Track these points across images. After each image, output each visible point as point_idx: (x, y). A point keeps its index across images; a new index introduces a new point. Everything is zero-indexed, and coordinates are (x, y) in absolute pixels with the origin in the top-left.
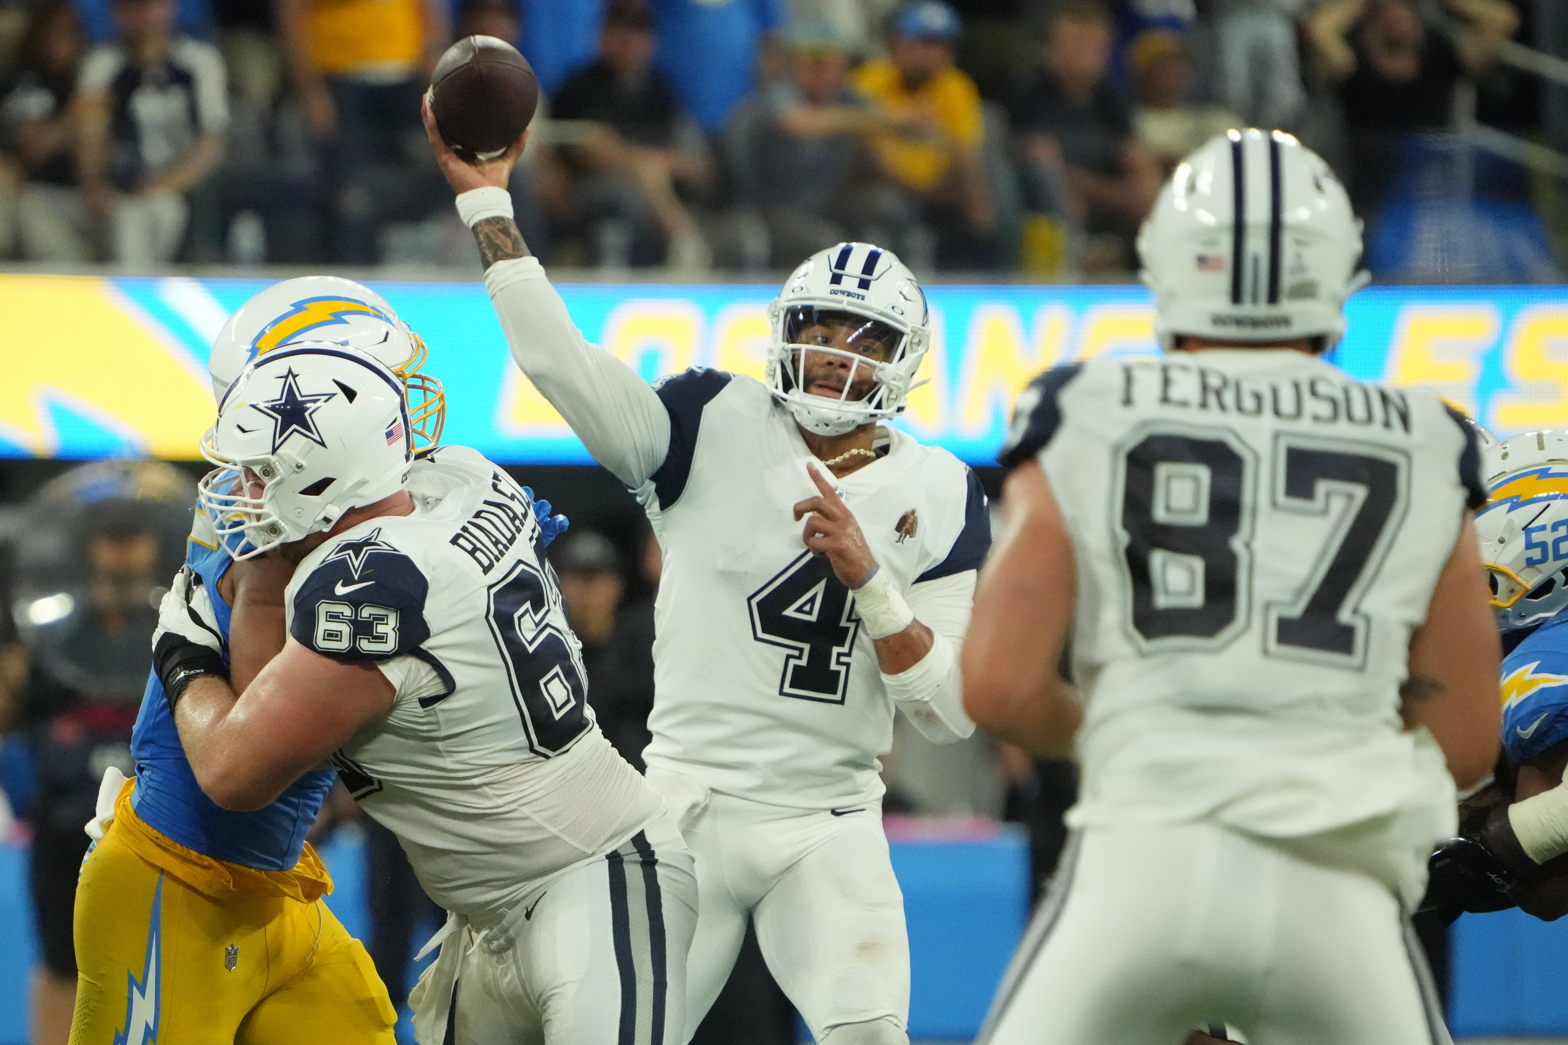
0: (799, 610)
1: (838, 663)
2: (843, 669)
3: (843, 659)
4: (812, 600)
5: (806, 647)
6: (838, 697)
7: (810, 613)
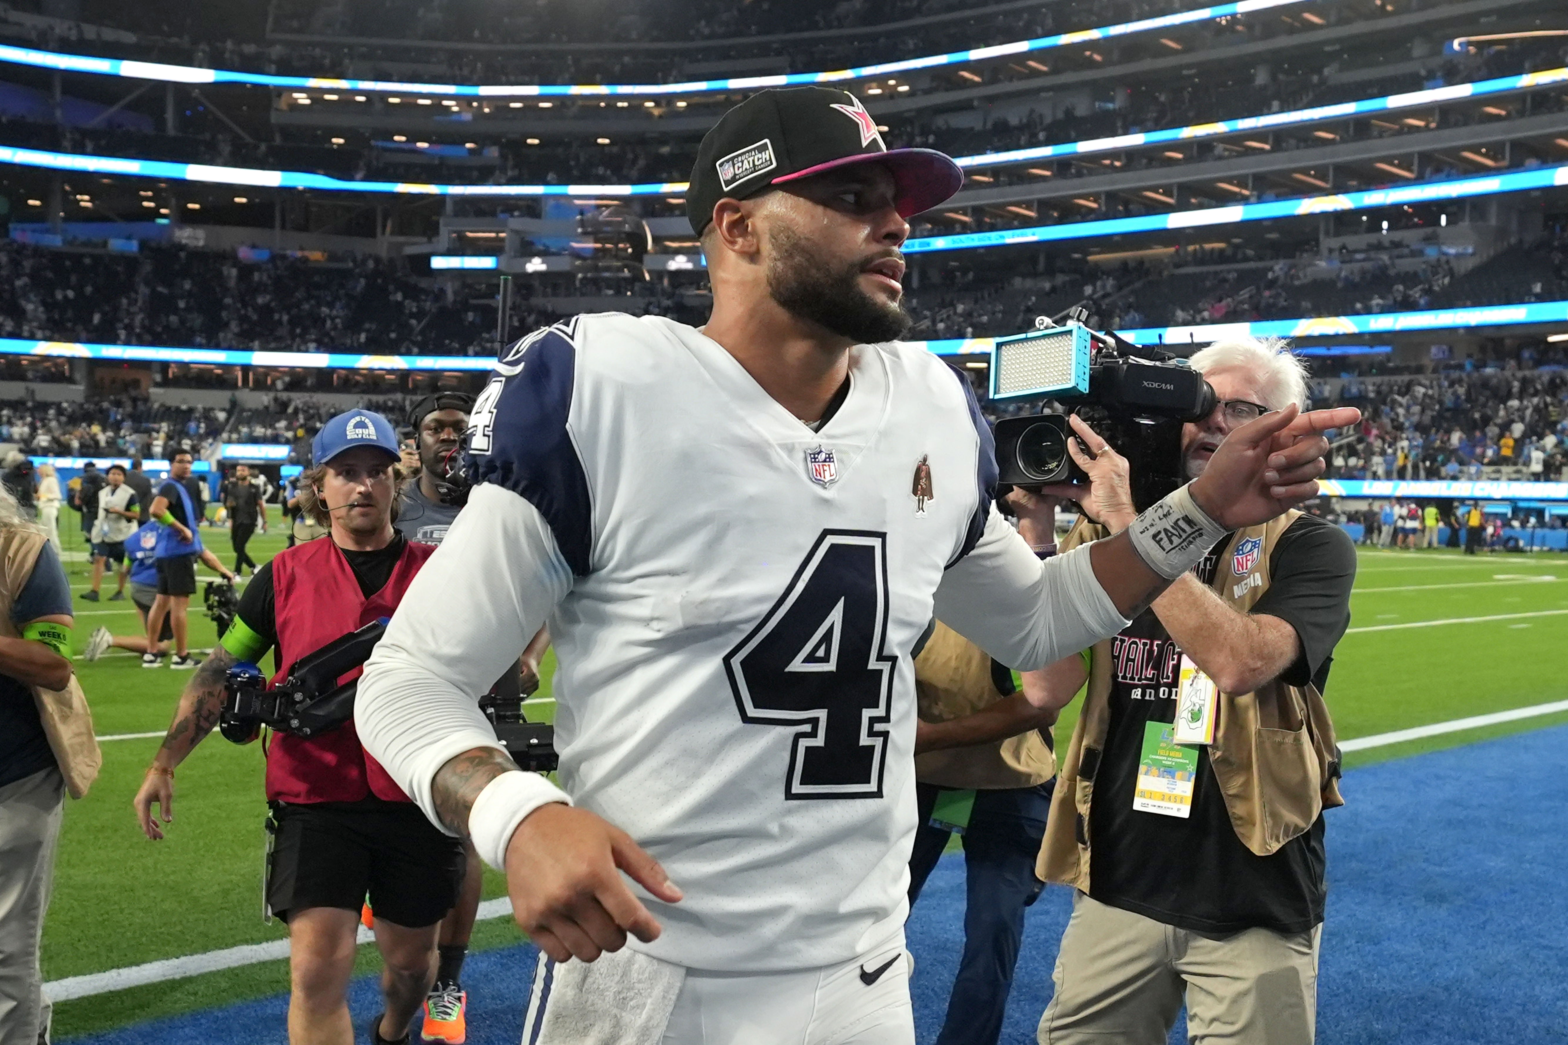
0: (811, 658)
1: (871, 733)
2: (878, 742)
3: (878, 727)
4: (827, 637)
5: (822, 714)
6: (872, 787)
7: (826, 659)
